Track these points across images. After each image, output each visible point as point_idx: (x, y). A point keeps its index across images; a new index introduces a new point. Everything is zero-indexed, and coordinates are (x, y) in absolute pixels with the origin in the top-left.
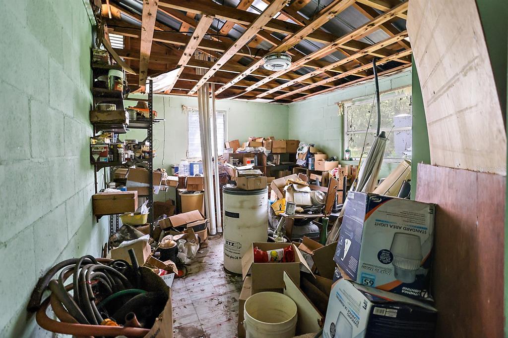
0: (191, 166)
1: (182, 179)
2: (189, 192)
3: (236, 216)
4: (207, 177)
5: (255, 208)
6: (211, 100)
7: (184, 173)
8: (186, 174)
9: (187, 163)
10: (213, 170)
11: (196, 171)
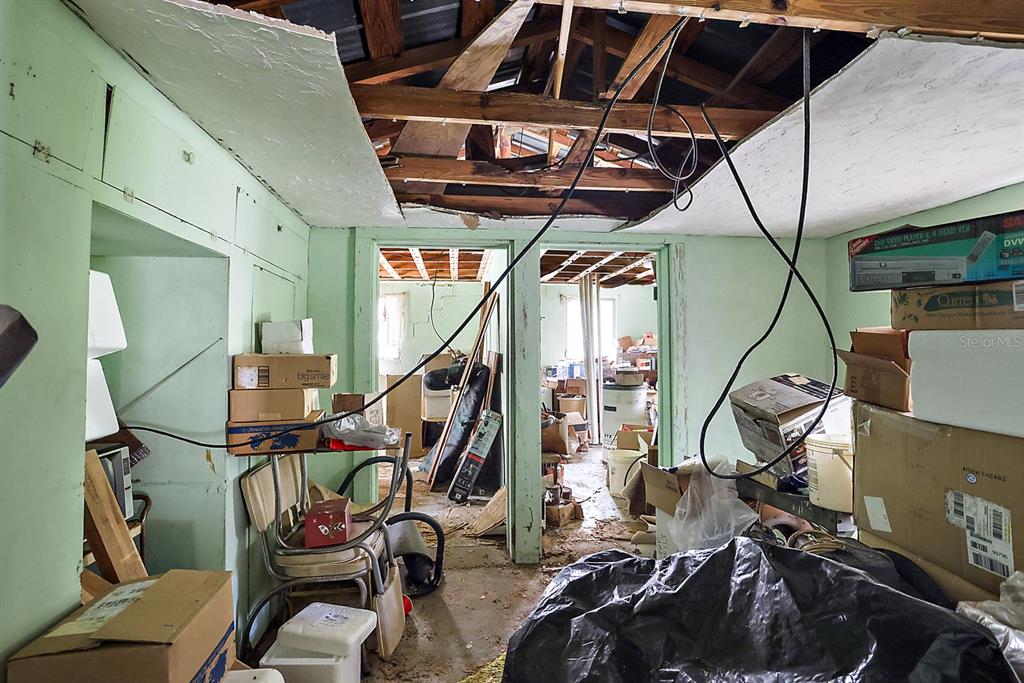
0: (571, 368)
1: (561, 382)
2: (569, 396)
3: (614, 409)
4: (589, 380)
5: (631, 402)
6: (594, 287)
7: (563, 375)
8: (566, 377)
9: (567, 365)
10: (596, 373)
11: (577, 374)
